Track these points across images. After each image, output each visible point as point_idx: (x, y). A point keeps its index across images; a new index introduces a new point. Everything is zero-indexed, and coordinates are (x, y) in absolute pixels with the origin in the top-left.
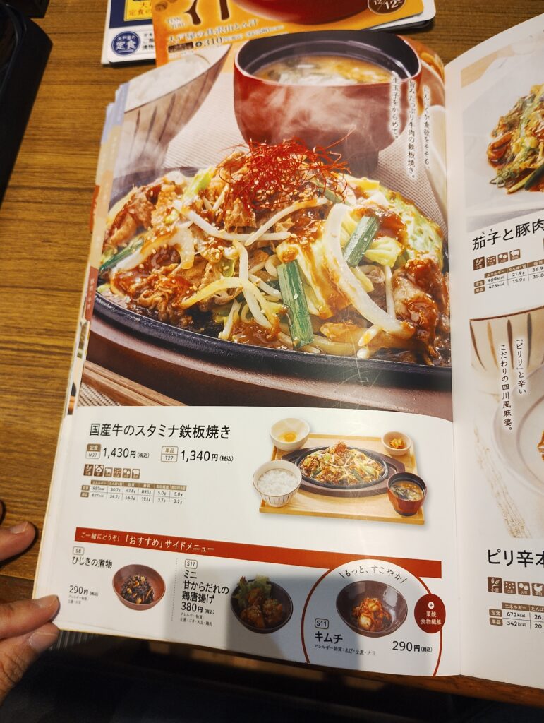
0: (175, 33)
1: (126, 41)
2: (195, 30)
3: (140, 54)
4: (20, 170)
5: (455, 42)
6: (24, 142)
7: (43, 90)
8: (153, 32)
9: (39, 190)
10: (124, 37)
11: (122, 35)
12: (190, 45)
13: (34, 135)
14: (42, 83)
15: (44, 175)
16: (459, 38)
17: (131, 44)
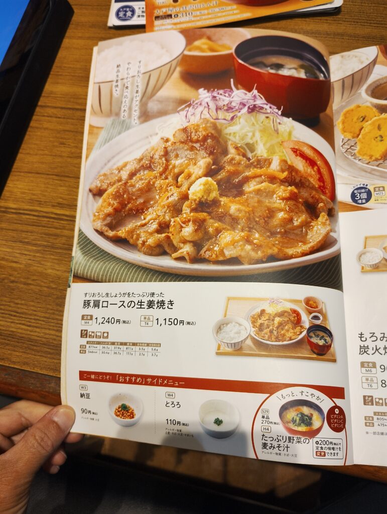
0: (160, 8)
1: (126, 11)
2: (175, 7)
3: (135, 21)
4: (46, 95)
5: (355, 23)
6: (50, 76)
7: (66, 42)
8: (144, 7)
9: (59, 109)
10: (124, 9)
11: (123, 7)
12: (170, 16)
13: (58, 72)
14: (65, 37)
15: (63, 99)
16: (358, 21)
17: (129, 14)
